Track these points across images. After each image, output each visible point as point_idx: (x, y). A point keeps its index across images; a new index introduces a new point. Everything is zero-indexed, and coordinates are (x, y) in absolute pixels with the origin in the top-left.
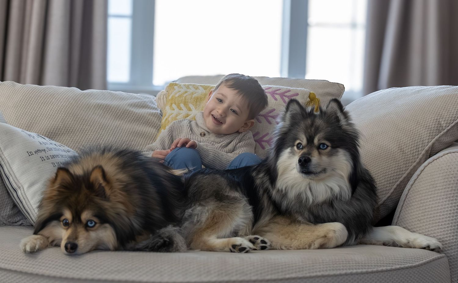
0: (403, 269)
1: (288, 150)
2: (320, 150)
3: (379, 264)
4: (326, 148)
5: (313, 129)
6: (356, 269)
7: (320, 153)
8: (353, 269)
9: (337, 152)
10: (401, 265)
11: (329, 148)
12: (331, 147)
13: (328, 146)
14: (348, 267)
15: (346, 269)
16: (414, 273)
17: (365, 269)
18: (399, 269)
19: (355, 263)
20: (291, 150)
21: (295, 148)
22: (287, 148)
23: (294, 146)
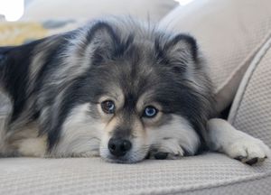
0: (244, 181)
1: (85, 107)
2: (145, 119)
3: (205, 176)
4: (155, 114)
5: (137, 83)
6: (162, 185)
7: (144, 125)
8: (156, 186)
9: (171, 119)
10: (242, 175)
11: (159, 114)
12: (162, 111)
13: (157, 111)
14: (148, 183)
15: (144, 187)
16: (263, 186)
17: (179, 184)
18: (238, 183)
19: (162, 175)
20: (91, 108)
21: (99, 107)
22: (83, 103)
23: (97, 103)
